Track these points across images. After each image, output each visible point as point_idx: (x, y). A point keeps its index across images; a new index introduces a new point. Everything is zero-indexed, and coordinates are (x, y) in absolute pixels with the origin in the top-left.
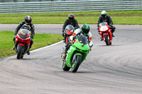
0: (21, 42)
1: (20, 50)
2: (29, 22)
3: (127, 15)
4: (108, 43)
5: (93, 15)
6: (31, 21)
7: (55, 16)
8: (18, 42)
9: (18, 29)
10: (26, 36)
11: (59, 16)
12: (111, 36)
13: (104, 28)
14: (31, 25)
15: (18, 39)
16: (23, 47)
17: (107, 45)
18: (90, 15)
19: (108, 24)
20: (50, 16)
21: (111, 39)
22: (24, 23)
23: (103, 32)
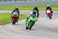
0: (14, 18)
1: (14, 21)
2: (17, 9)
3: (56, 7)
4: (50, 18)
5: (43, 7)
6: (18, 9)
7: (27, 7)
8: (13, 18)
9: (13, 12)
10: (16, 15)
11: (28, 7)
12: (52, 15)
13: (49, 12)
14: (18, 11)
15: (13, 16)
16: (15, 19)
17: (50, 19)
18: (41, 7)
19: (50, 10)
20: (25, 7)
21: (51, 16)
22: (15, 10)
23: (48, 14)
